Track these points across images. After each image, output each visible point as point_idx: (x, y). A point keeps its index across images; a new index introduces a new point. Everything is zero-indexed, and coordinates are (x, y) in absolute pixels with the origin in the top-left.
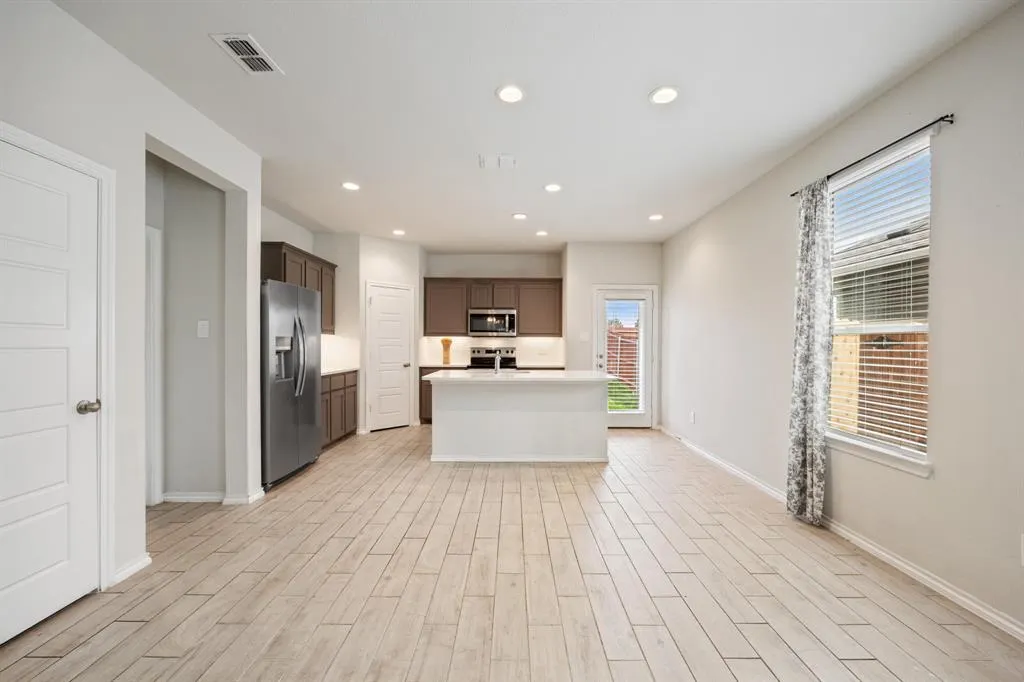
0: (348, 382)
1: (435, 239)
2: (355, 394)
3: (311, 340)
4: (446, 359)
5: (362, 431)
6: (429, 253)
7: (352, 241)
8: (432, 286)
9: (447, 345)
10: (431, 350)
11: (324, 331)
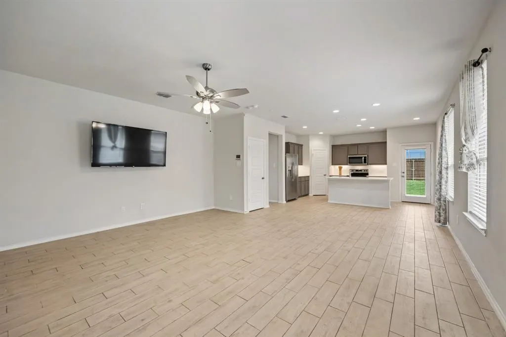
0: (306, 179)
1: (335, 132)
2: (308, 183)
3: (296, 167)
4: (340, 173)
5: (311, 195)
6: (334, 137)
7: (307, 137)
8: (334, 148)
9: (340, 168)
10: (334, 170)
11: (299, 164)
